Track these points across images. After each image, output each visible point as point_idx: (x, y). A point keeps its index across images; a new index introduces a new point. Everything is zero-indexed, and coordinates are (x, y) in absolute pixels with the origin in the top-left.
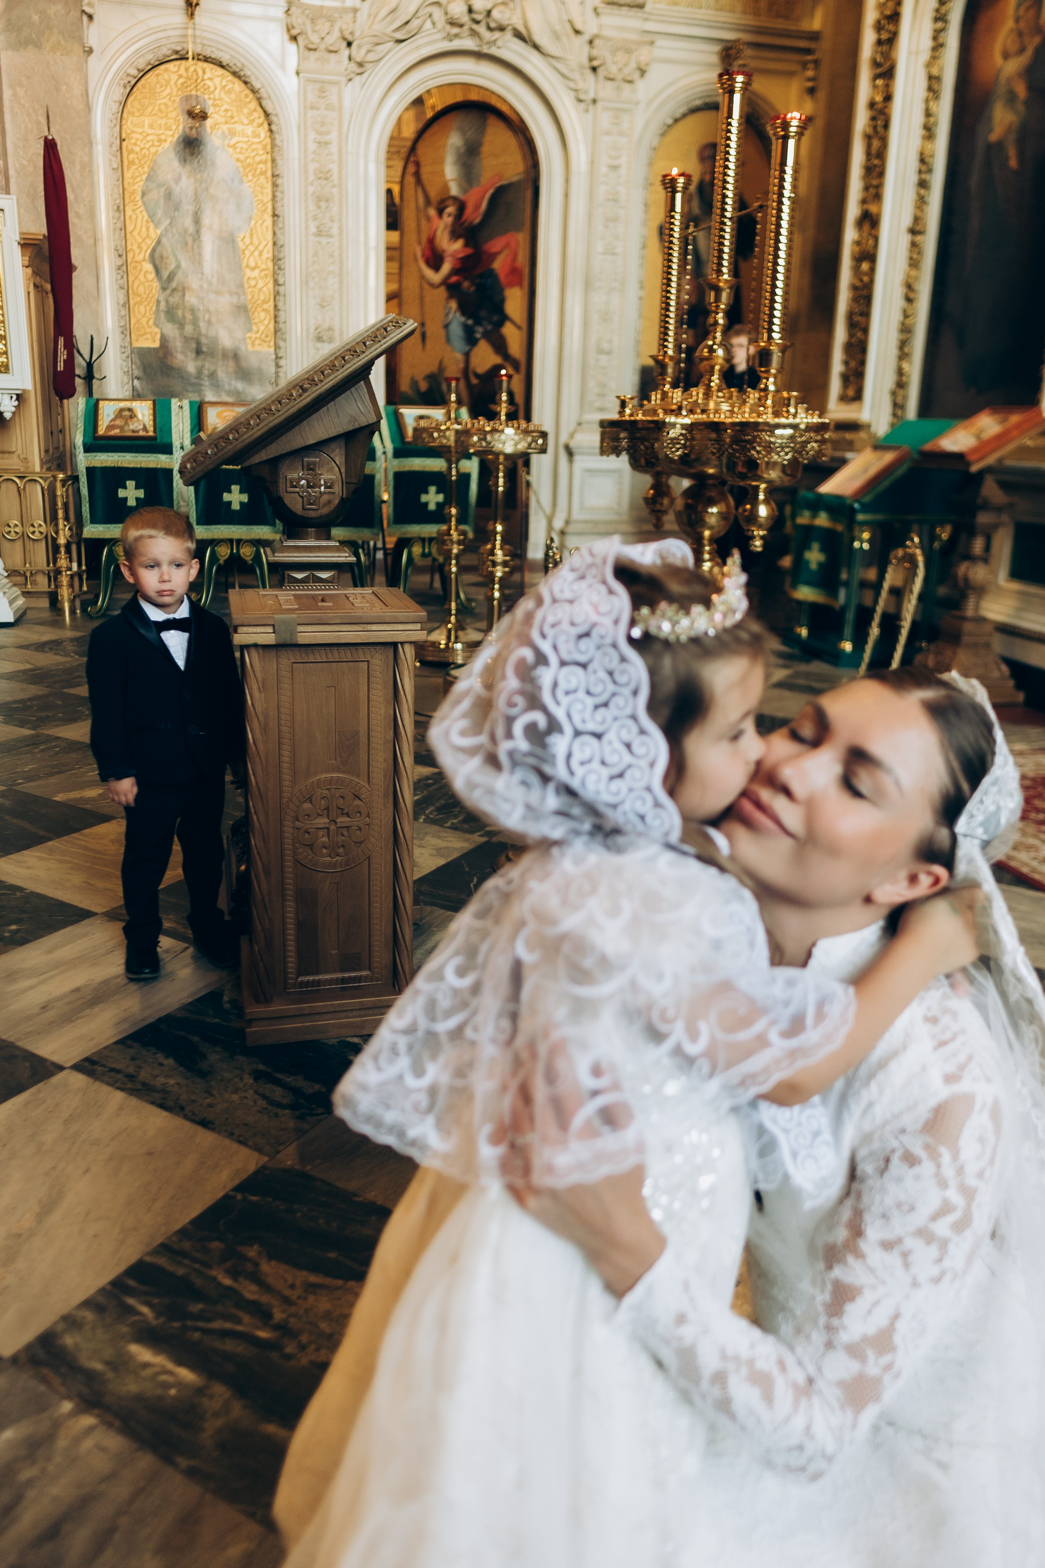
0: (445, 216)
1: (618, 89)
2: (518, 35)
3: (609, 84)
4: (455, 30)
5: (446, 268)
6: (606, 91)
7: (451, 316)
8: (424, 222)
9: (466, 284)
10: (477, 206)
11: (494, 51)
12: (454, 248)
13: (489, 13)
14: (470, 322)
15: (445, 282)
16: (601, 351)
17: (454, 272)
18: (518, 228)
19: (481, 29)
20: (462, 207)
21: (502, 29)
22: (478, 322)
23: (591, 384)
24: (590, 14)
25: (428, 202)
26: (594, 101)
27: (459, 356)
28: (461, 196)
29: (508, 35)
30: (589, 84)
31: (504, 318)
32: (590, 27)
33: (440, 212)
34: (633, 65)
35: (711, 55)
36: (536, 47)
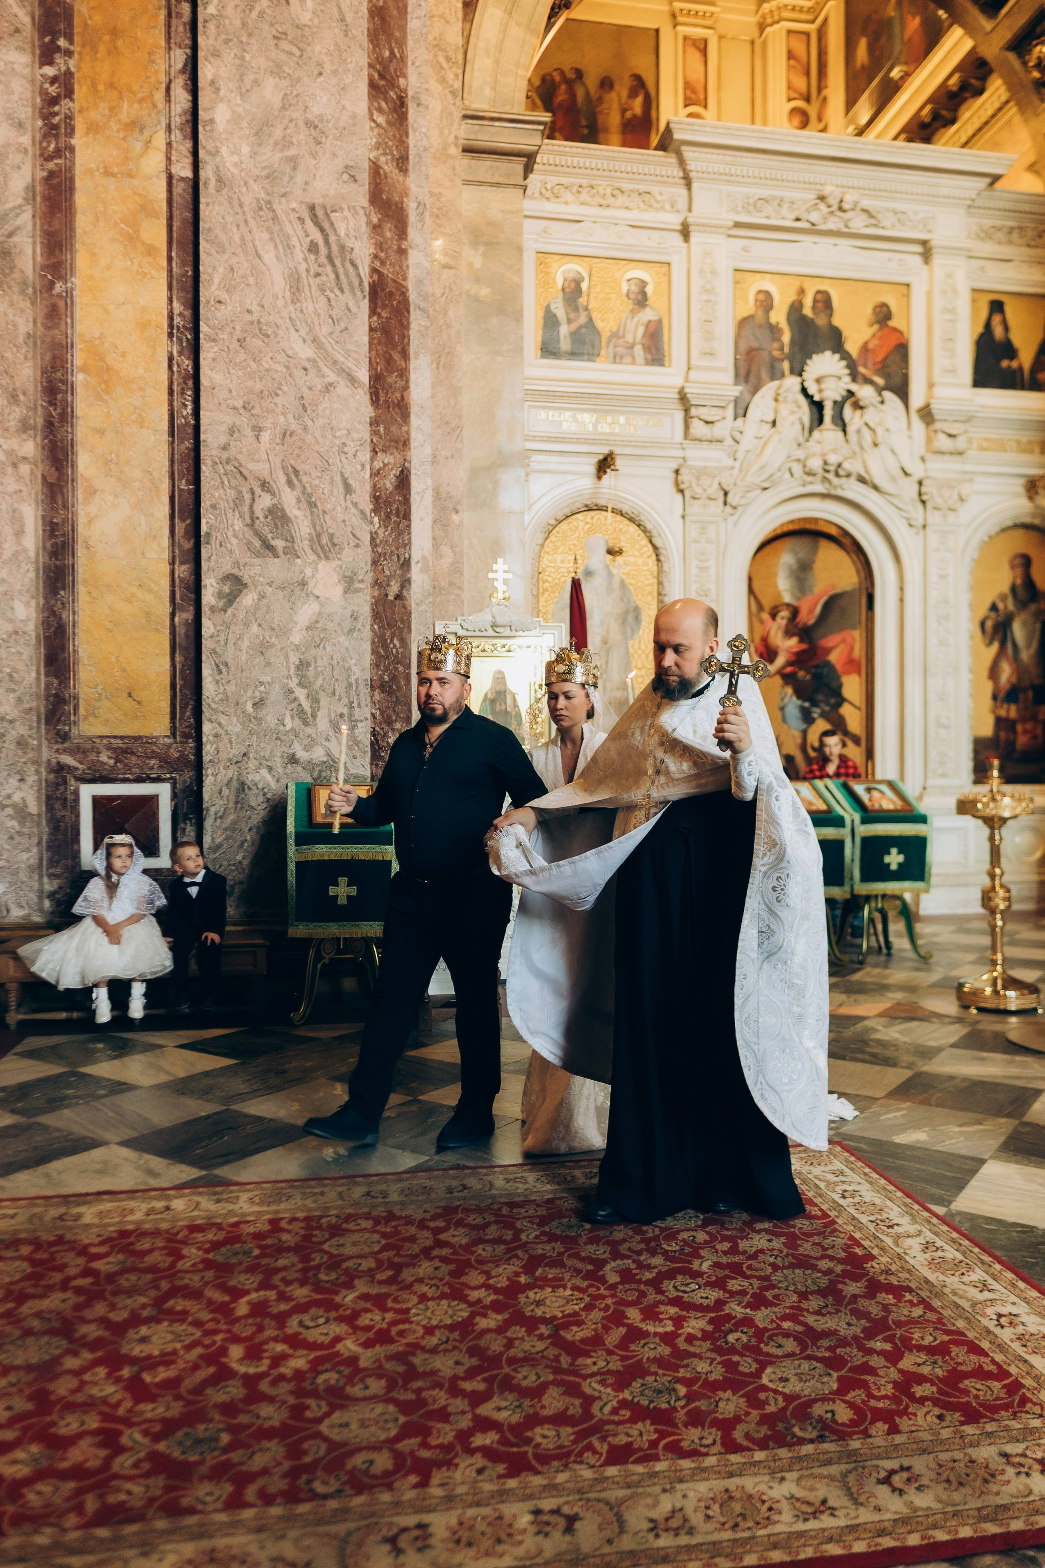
0: (778, 619)
1: (945, 516)
2: (862, 480)
3: (936, 513)
4: (810, 479)
5: (780, 661)
6: (934, 518)
7: (786, 700)
8: (757, 625)
9: (801, 674)
10: (811, 611)
11: (839, 492)
12: (787, 646)
13: (839, 465)
14: (807, 704)
15: (780, 672)
16: (940, 725)
17: (789, 663)
18: (853, 627)
19: (831, 476)
20: (795, 612)
21: (848, 475)
22: (815, 704)
23: (933, 754)
24: (919, 462)
25: (761, 608)
26: (924, 527)
27: (798, 735)
28: (794, 603)
29: (853, 481)
30: (917, 514)
31: (841, 700)
32: (917, 470)
33: (774, 616)
34: (956, 497)
35: (1018, 486)
36: (876, 488)
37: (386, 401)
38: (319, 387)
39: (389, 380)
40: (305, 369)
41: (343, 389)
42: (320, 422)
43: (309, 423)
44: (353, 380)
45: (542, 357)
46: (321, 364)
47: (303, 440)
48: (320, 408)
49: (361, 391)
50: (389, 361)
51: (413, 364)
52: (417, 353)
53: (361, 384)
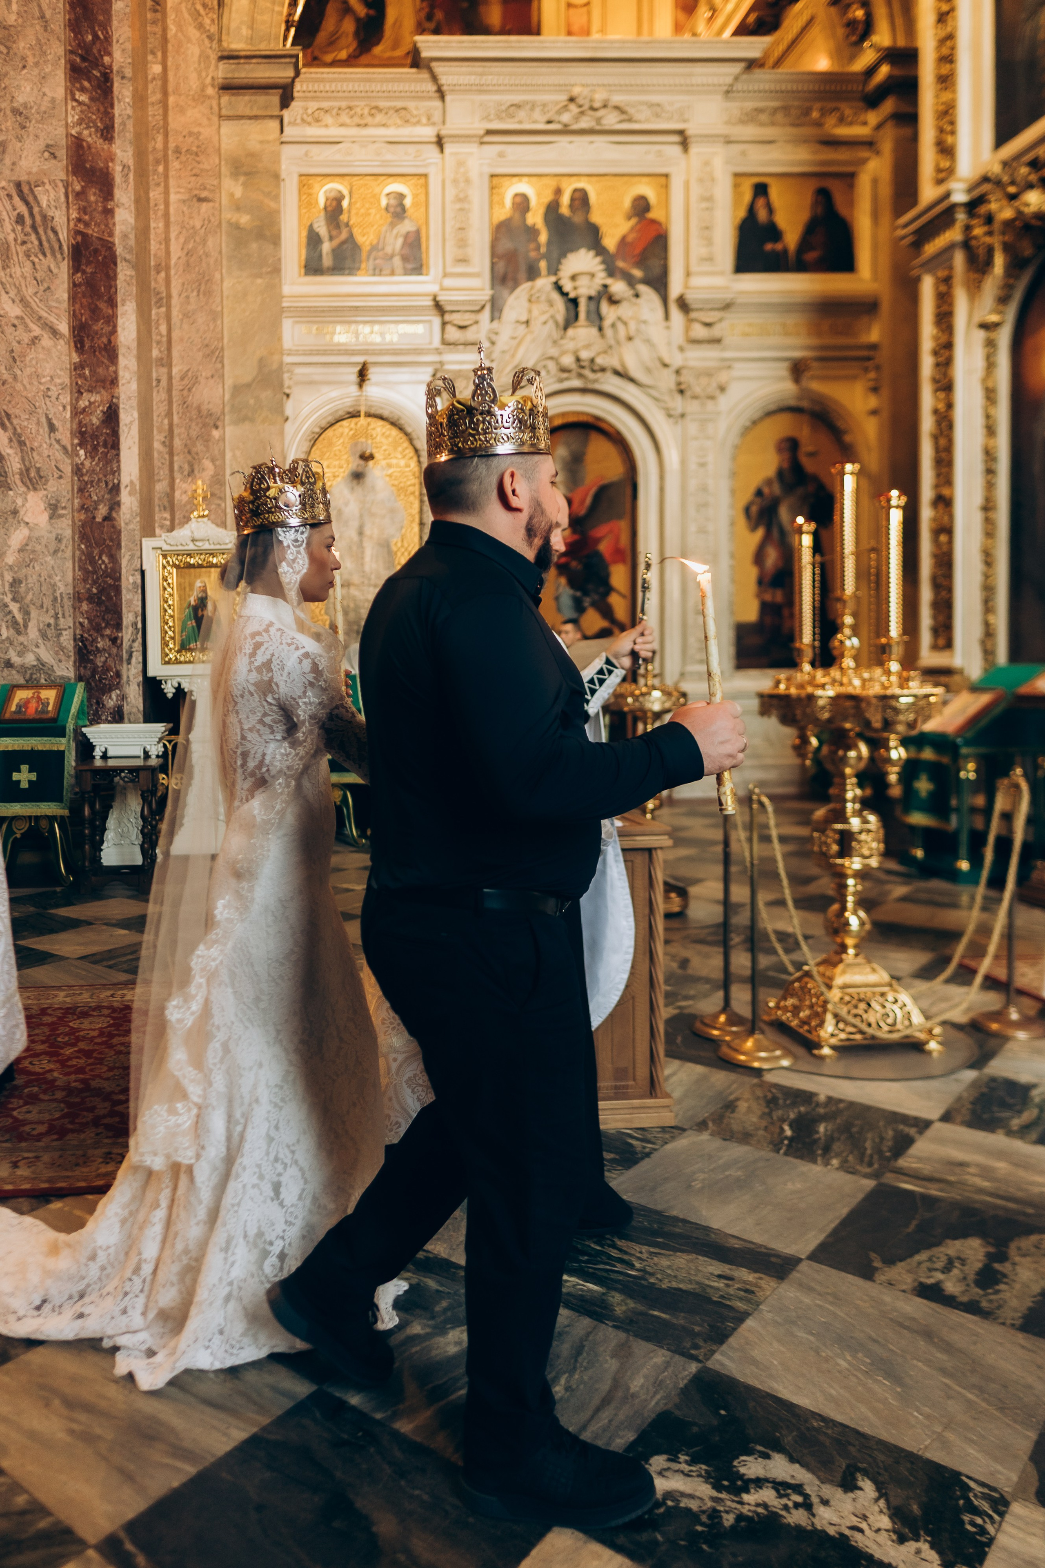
1: (702, 404)
2: (617, 373)
3: (694, 402)
4: (566, 375)
6: (691, 407)
7: (561, 590)
9: (574, 563)
10: (584, 502)
11: (597, 386)
13: (593, 360)
14: (579, 594)
17: (564, 554)
18: (619, 518)
19: (587, 372)
20: (570, 503)
22: (586, 593)
24: (675, 353)
26: (682, 416)
28: (569, 495)
29: (609, 374)
31: (610, 589)
32: (675, 361)
34: (714, 386)
36: (632, 381)
37: (91, 347)
38: (26, 341)
39: (95, 328)
40: (14, 326)
41: (47, 341)
42: (28, 371)
43: (19, 372)
44: (54, 332)
45: (306, 274)
46: (28, 321)
47: (14, 388)
48: (28, 359)
49: (61, 342)
50: (95, 312)
51: (120, 310)
52: (124, 301)
53: (62, 336)
